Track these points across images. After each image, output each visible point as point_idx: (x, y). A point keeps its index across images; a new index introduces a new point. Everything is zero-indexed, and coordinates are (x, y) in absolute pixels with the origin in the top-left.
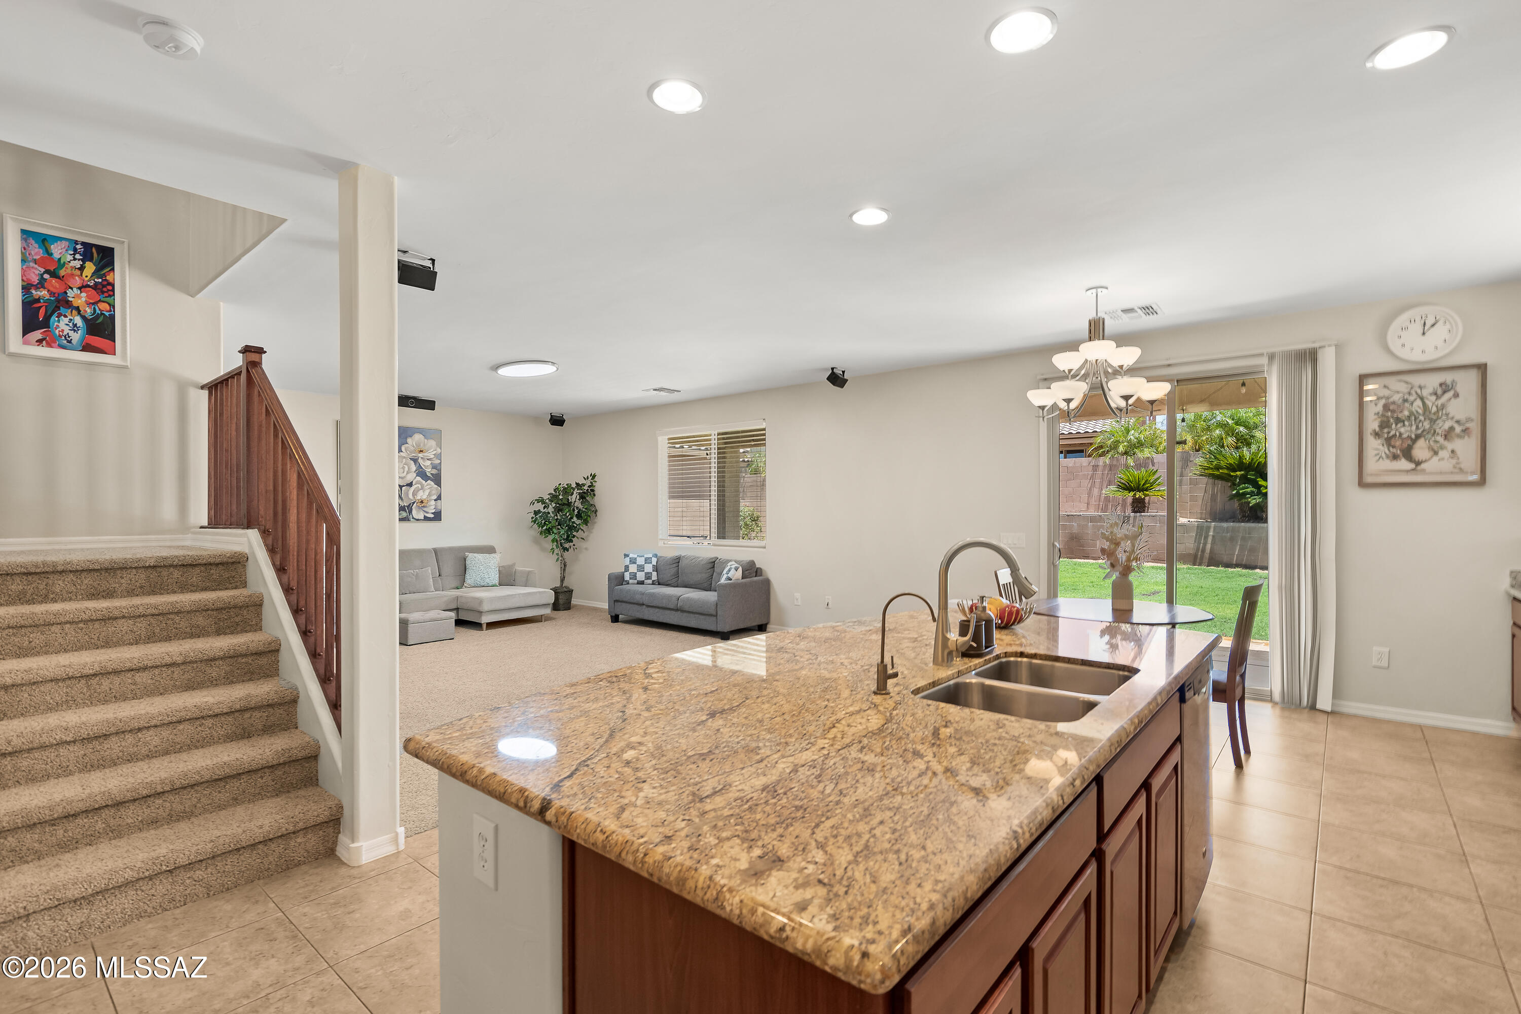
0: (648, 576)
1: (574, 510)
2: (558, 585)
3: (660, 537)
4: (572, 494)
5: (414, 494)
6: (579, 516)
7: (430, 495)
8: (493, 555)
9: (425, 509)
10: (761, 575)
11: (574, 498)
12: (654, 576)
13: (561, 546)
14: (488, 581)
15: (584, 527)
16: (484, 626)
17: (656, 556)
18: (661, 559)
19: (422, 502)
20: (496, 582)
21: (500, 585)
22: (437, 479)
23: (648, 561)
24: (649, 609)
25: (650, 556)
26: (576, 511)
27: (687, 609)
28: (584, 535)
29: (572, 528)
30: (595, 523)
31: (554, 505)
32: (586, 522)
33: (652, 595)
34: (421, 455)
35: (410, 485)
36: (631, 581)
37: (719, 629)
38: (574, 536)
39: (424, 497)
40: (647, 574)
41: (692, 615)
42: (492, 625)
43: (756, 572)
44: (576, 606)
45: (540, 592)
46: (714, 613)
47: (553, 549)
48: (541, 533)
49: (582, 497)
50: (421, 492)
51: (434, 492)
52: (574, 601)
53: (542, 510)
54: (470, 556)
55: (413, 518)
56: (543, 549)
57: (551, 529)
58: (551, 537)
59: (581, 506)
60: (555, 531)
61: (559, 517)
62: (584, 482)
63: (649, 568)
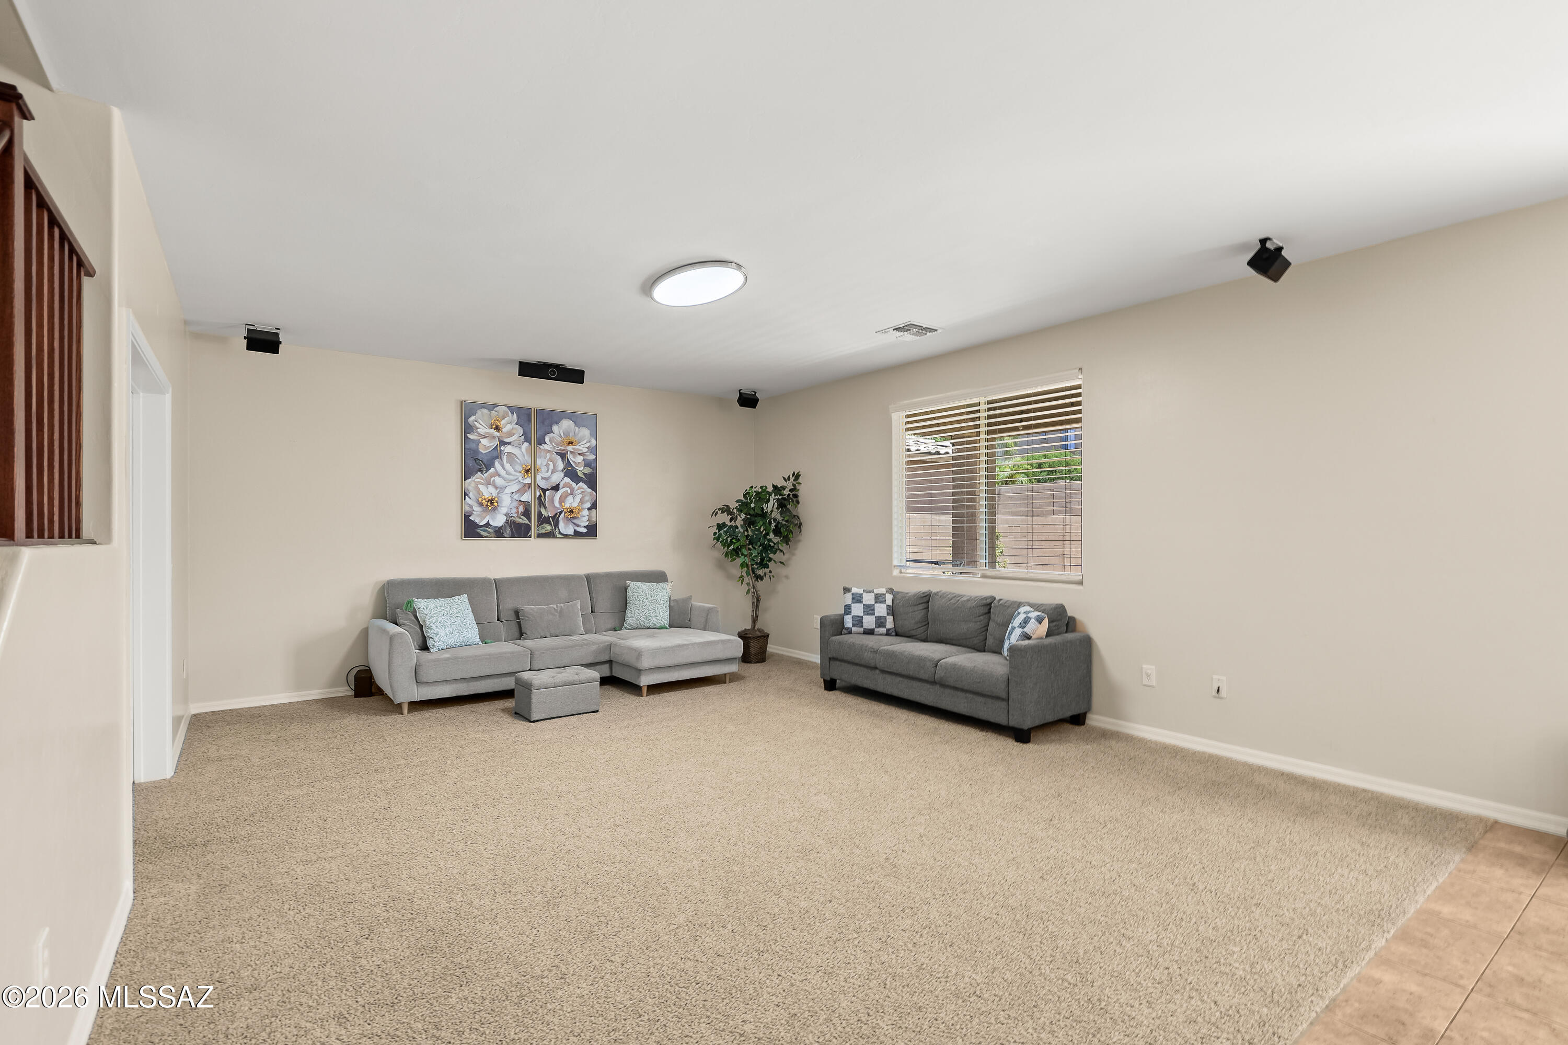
0: (880, 622)
1: (770, 523)
2: (749, 626)
3: (895, 562)
4: (768, 501)
5: (562, 501)
6: (777, 532)
7: (581, 502)
8: (663, 585)
9: (575, 521)
10: (1074, 630)
11: (771, 506)
12: (890, 623)
13: (753, 572)
14: (654, 621)
15: (783, 547)
16: (645, 690)
17: (891, 591)
18: (899, 596)
19: (571, 511)
20: (666, 622)
21: (671, 626)
22: (591, 482)
23: (879, 598)
24: (887, 676)
25: (883, 591)
26: (773, 525)
27: (952, 684)
28: (784, 558)
29: (768, 548)
30: (799, 541)
31: (743, 516)
32: (786, 540)
33: (891, 655)
34: (570, 448)
35: (556, 488)
36: (854, 629)
37: (1012, 723)
38: (770, 560)
39: (575, 505)
40: (878, 618)
41: (960, 694)
42: (656, 689)
43: (1067, 625)
44: (773, 655)
45: (723, 641)
46: (1004, 695)
47: (742, 576)
48: (726, 555)
49: (782, 504)
50: (570, 499)
51: (587, 498)
52: (771, 648)
53: (728, 523)
54: (633, 585)
55: (560, 533)
56: (730, 577)
57: (740, 550)
58: (740, 560)
59: (779, 518)
60: (745, 551)
61: (750, 533)
62: (784, 484)
63: (881, 610)
